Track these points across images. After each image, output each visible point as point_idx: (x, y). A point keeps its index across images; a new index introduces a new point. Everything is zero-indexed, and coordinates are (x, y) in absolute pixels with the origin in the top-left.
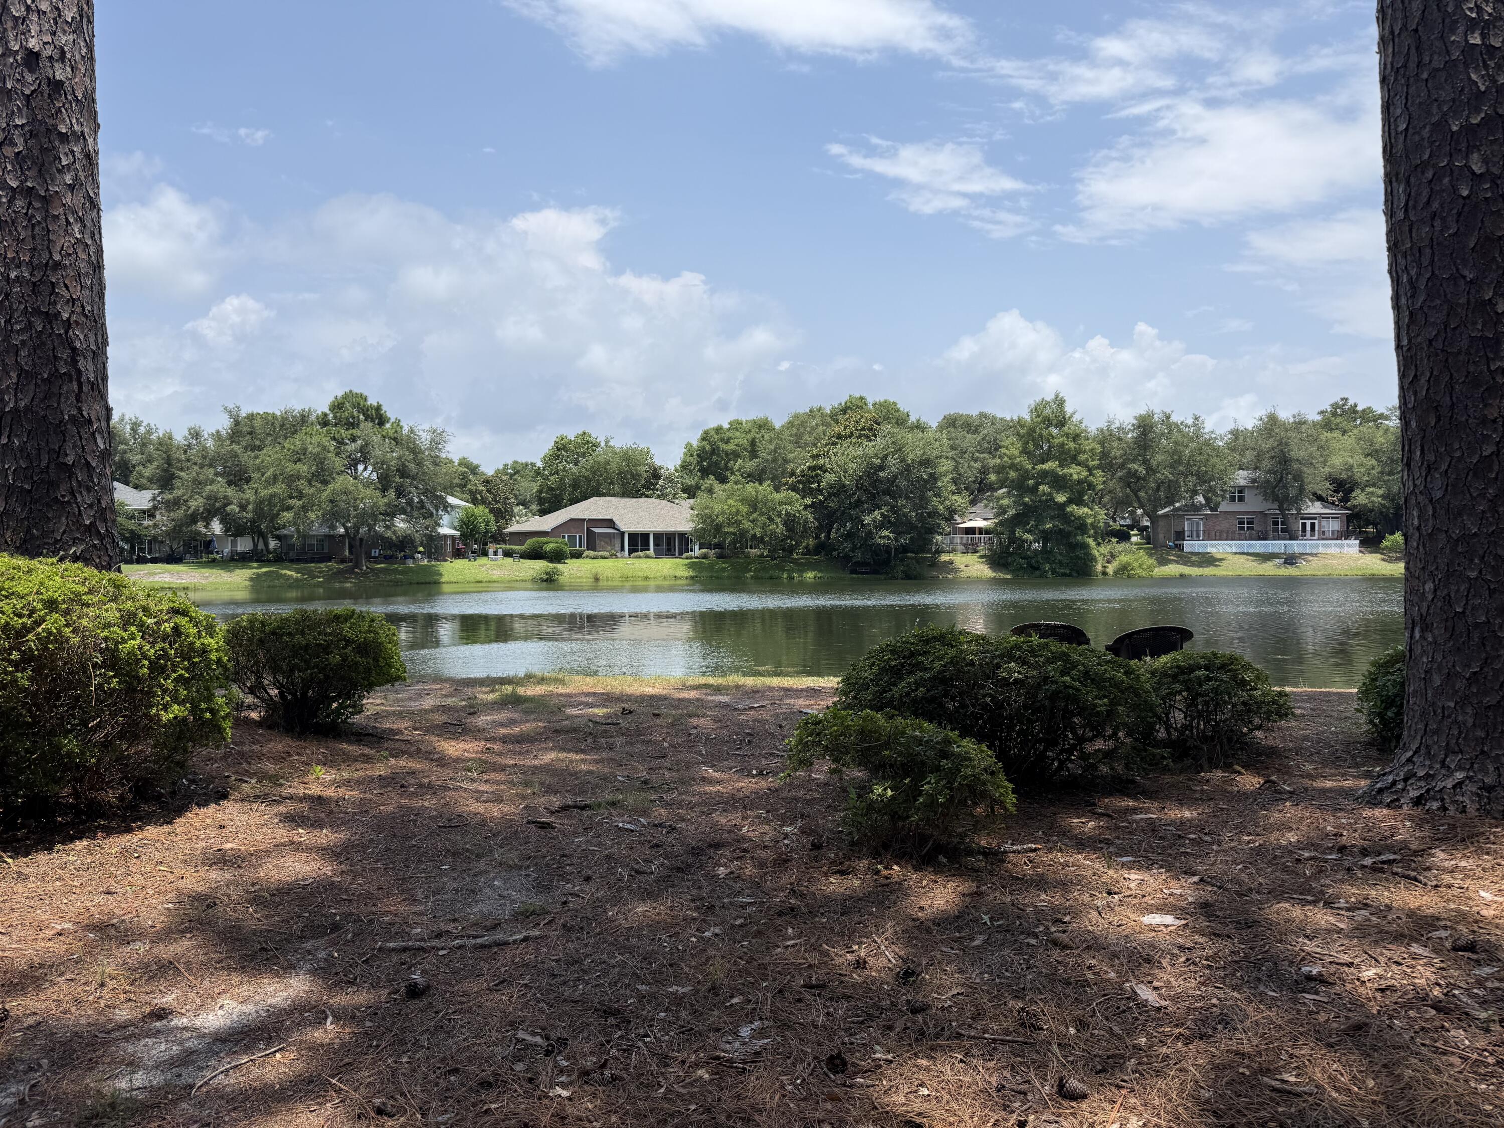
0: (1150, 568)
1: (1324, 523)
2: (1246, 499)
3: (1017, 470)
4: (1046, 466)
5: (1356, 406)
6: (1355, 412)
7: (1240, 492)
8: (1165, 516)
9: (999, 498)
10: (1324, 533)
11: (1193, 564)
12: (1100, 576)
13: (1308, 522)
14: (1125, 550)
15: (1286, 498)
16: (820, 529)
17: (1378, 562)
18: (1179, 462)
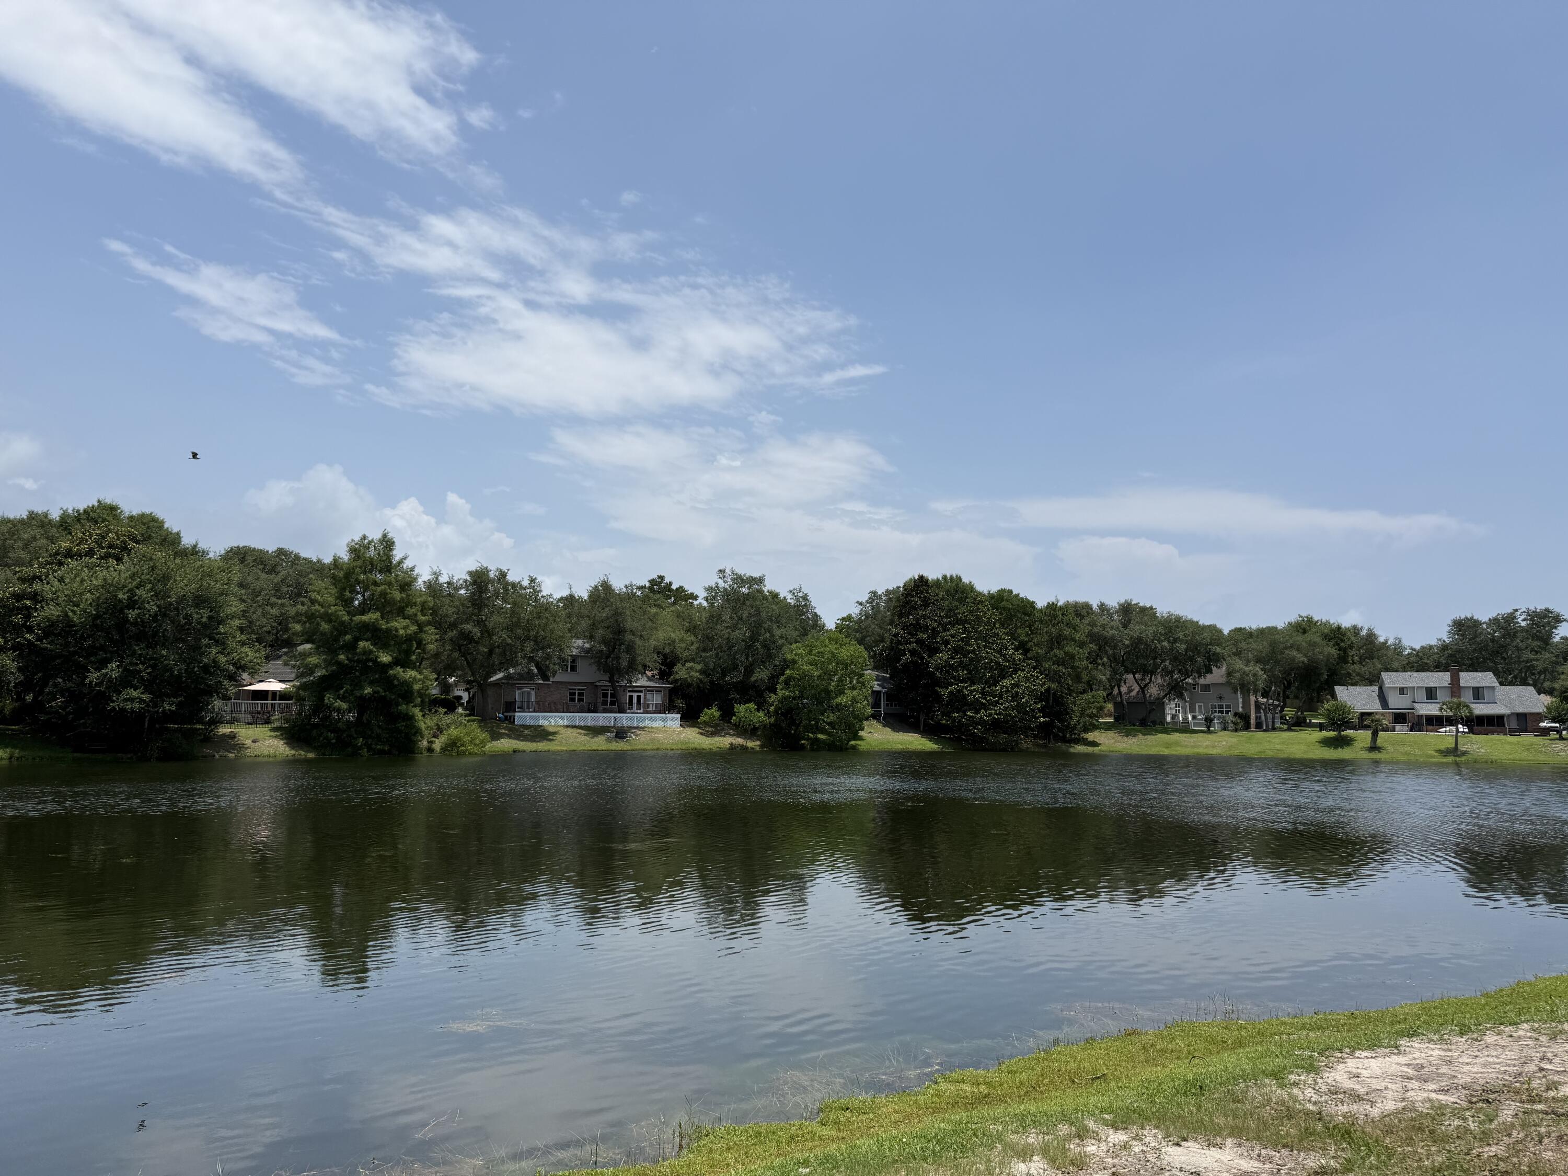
0: (483, 743)
1: (649, 696)
2: (579, 669)
3: (330, 621)
4: (365, 618)
5: (671, 584)
6: (670, 590)
7: (573, 661)
8: (497, 684)
9: (304, 655)
10: (648, 705)
11: (525, 738)
12: (425, 754)
13: (635, 695)
14: (454, 722)
15: (619, 670)
16: (26, 686)
17: (698, 736)
18: (517, 624)
